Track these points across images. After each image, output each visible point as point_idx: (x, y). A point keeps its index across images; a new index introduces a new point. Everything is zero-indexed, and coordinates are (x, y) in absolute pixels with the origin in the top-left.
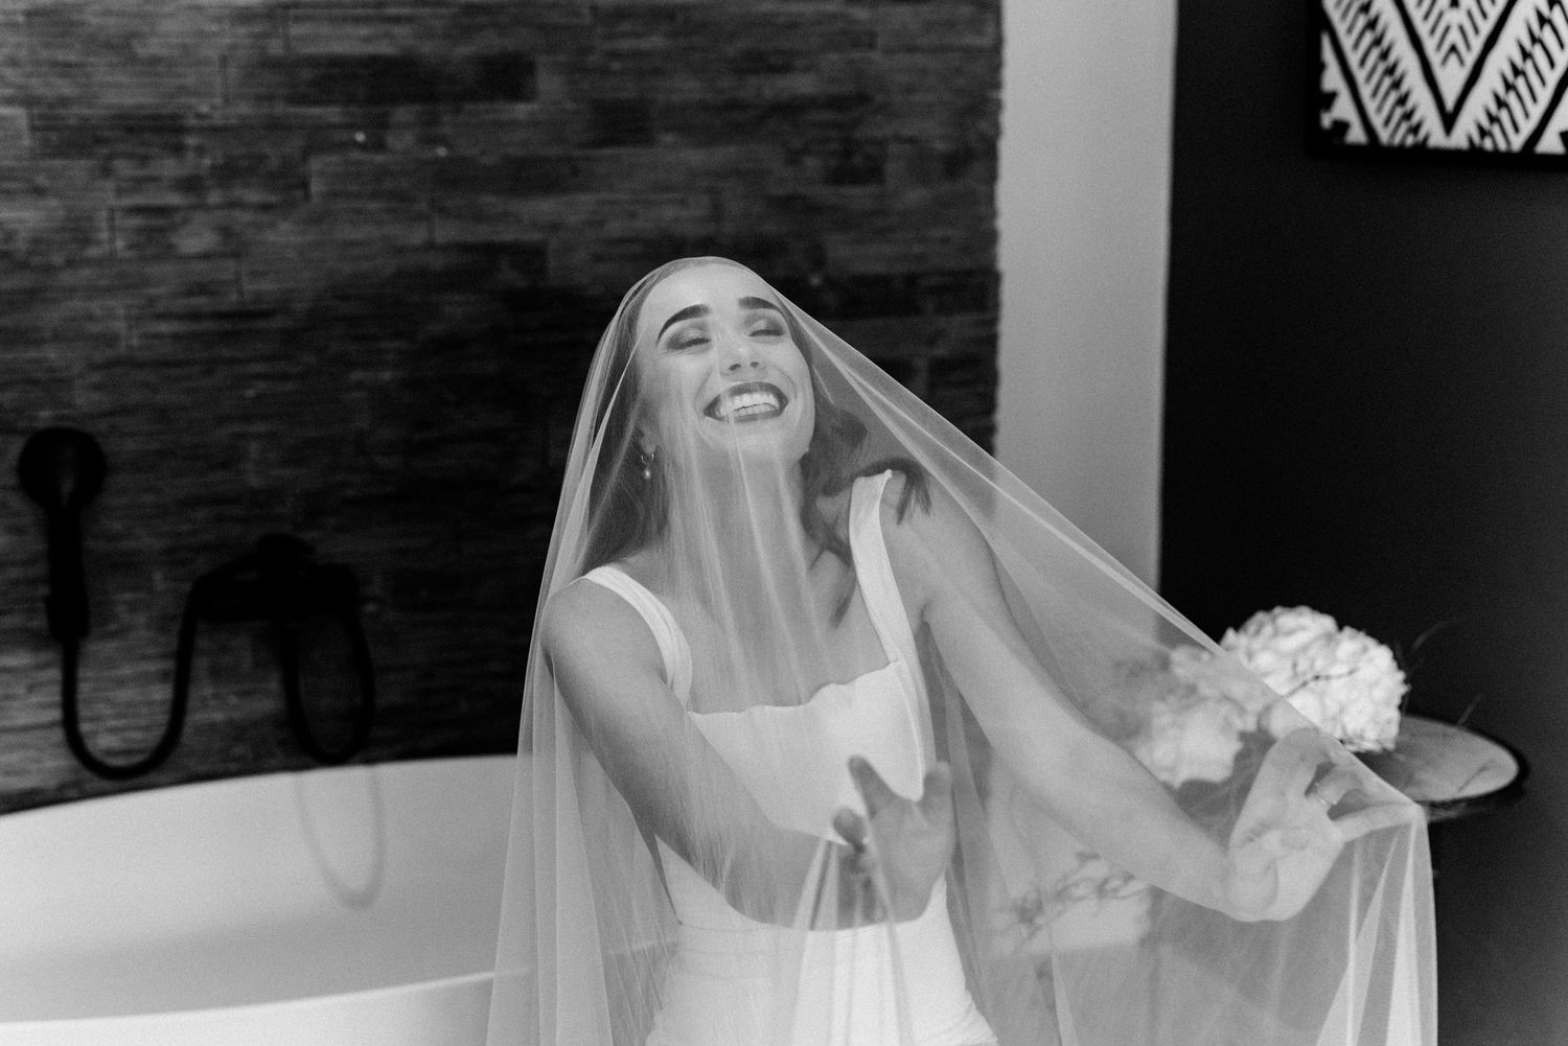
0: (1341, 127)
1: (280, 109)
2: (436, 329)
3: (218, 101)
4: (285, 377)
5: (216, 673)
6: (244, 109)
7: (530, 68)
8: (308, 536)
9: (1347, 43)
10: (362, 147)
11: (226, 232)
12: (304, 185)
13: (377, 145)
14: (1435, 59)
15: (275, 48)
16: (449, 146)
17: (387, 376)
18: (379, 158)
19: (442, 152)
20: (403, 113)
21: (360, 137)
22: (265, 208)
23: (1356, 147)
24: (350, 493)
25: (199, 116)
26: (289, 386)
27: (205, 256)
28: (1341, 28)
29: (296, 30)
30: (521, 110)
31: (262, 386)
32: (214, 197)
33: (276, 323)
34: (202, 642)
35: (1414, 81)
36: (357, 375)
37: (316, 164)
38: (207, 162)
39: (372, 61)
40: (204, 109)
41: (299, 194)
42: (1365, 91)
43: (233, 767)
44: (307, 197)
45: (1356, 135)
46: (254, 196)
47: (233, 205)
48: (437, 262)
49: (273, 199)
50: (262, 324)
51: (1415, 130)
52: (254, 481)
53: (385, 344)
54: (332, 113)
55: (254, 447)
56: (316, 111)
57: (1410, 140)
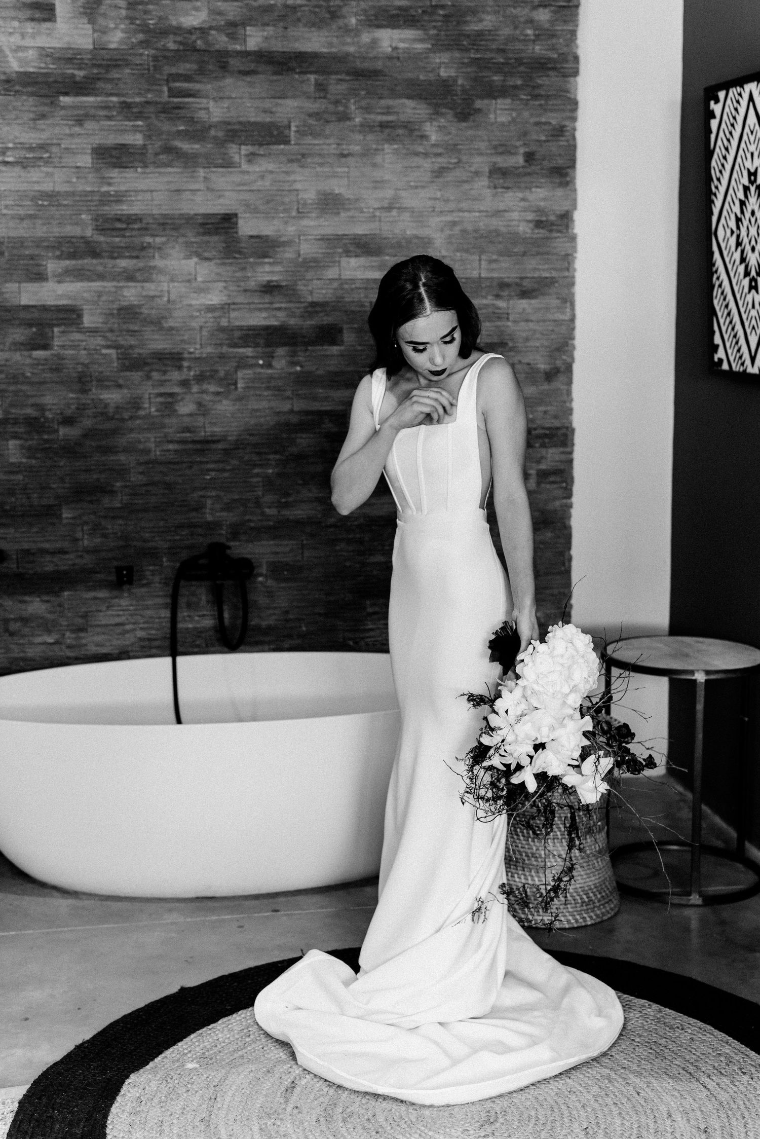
0: (721, 360)
1: (225, 349)
2: (294, 450)
3: (198, 346)
4: (224, 470)
5: (189, 605)
6: (209, 349)
7: (340, 331)
8: (232, 544)
9: (722, 321)
10: (262, 366)
11: (200, 404)
12: (236, 384)
13: (269, 366)
14: (748, 331)
15: (224, 322)
16: (301, 366)
17: (270, 471)
18: (270, 371)
19: (298, 368)
20: (281, 351)
21: (261, 362)
22: (218, 394)
23: (725, 371)
24: (252, 525)
25: (191, 353)
26: (226, 475)
27: (191, 415)
28: (719, 314)
29: (233, 315)
30: (335, 350)
31: (213, 474)
32: (195, 389)
33: (220, 446)
34: (183, 591)
35: (742, 341)
36: (256, 471)
37: (240, 374)
38: (192, 373)
39: (267, 328)
40: (192, 350)
41: (233, 387)
42: (728, 345)
43: (196, 650)
44: (236, 388)
45: (725, 366)
46: (212, 388)
47: (203, 392)
48: (294, 419)
49: (222, 390)
50: (214, 446)
51: (743, 364)
52: (209, 518)
53: (271, 457)
54: (249, 351)
55: (209, 502)
56: (241, 350)
57: (741, 370)
